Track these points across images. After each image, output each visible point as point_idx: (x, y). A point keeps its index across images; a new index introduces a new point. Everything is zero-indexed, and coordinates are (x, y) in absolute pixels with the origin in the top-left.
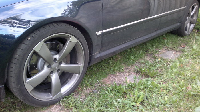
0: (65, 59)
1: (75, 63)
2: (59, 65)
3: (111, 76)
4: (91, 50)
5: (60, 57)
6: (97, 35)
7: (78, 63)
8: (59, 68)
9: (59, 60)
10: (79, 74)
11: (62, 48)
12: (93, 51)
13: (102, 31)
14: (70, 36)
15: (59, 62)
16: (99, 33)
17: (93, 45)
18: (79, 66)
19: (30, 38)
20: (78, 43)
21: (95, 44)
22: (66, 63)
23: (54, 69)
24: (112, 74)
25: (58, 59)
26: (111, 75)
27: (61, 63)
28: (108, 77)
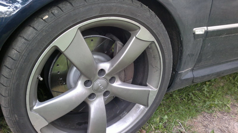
0: (123, 73)
1: (141, 84)
2: (108, 84)
3: (204, 116)
4: (177, 63)
5: (112, 68)
6: (194, 33)
7: (147, 84)
8: (108, 89)
9: (109, 74)
10: (146, 105)
11: (119, 51)
12: (180, 64)
13: (205, 28)
14: (140, 28)
15: (109, 78)
16: (199, 31)
17: (184, 53)
18: (149, 91)
19: (47, 17)
20: (153, 45)
21: (188, 53)
22: (124, 81)
23: (98, 90)
24: (207, 111)
25: (107, 72)
26: (205, 114)
27: (112, 80)
28: (199, 118)
